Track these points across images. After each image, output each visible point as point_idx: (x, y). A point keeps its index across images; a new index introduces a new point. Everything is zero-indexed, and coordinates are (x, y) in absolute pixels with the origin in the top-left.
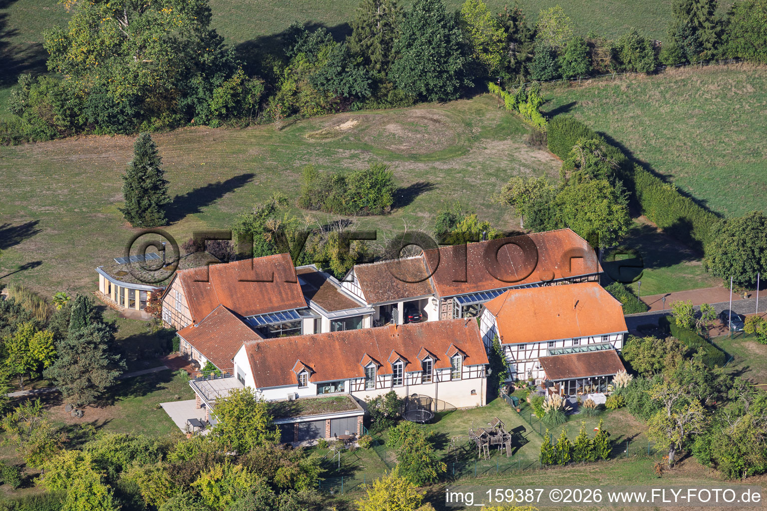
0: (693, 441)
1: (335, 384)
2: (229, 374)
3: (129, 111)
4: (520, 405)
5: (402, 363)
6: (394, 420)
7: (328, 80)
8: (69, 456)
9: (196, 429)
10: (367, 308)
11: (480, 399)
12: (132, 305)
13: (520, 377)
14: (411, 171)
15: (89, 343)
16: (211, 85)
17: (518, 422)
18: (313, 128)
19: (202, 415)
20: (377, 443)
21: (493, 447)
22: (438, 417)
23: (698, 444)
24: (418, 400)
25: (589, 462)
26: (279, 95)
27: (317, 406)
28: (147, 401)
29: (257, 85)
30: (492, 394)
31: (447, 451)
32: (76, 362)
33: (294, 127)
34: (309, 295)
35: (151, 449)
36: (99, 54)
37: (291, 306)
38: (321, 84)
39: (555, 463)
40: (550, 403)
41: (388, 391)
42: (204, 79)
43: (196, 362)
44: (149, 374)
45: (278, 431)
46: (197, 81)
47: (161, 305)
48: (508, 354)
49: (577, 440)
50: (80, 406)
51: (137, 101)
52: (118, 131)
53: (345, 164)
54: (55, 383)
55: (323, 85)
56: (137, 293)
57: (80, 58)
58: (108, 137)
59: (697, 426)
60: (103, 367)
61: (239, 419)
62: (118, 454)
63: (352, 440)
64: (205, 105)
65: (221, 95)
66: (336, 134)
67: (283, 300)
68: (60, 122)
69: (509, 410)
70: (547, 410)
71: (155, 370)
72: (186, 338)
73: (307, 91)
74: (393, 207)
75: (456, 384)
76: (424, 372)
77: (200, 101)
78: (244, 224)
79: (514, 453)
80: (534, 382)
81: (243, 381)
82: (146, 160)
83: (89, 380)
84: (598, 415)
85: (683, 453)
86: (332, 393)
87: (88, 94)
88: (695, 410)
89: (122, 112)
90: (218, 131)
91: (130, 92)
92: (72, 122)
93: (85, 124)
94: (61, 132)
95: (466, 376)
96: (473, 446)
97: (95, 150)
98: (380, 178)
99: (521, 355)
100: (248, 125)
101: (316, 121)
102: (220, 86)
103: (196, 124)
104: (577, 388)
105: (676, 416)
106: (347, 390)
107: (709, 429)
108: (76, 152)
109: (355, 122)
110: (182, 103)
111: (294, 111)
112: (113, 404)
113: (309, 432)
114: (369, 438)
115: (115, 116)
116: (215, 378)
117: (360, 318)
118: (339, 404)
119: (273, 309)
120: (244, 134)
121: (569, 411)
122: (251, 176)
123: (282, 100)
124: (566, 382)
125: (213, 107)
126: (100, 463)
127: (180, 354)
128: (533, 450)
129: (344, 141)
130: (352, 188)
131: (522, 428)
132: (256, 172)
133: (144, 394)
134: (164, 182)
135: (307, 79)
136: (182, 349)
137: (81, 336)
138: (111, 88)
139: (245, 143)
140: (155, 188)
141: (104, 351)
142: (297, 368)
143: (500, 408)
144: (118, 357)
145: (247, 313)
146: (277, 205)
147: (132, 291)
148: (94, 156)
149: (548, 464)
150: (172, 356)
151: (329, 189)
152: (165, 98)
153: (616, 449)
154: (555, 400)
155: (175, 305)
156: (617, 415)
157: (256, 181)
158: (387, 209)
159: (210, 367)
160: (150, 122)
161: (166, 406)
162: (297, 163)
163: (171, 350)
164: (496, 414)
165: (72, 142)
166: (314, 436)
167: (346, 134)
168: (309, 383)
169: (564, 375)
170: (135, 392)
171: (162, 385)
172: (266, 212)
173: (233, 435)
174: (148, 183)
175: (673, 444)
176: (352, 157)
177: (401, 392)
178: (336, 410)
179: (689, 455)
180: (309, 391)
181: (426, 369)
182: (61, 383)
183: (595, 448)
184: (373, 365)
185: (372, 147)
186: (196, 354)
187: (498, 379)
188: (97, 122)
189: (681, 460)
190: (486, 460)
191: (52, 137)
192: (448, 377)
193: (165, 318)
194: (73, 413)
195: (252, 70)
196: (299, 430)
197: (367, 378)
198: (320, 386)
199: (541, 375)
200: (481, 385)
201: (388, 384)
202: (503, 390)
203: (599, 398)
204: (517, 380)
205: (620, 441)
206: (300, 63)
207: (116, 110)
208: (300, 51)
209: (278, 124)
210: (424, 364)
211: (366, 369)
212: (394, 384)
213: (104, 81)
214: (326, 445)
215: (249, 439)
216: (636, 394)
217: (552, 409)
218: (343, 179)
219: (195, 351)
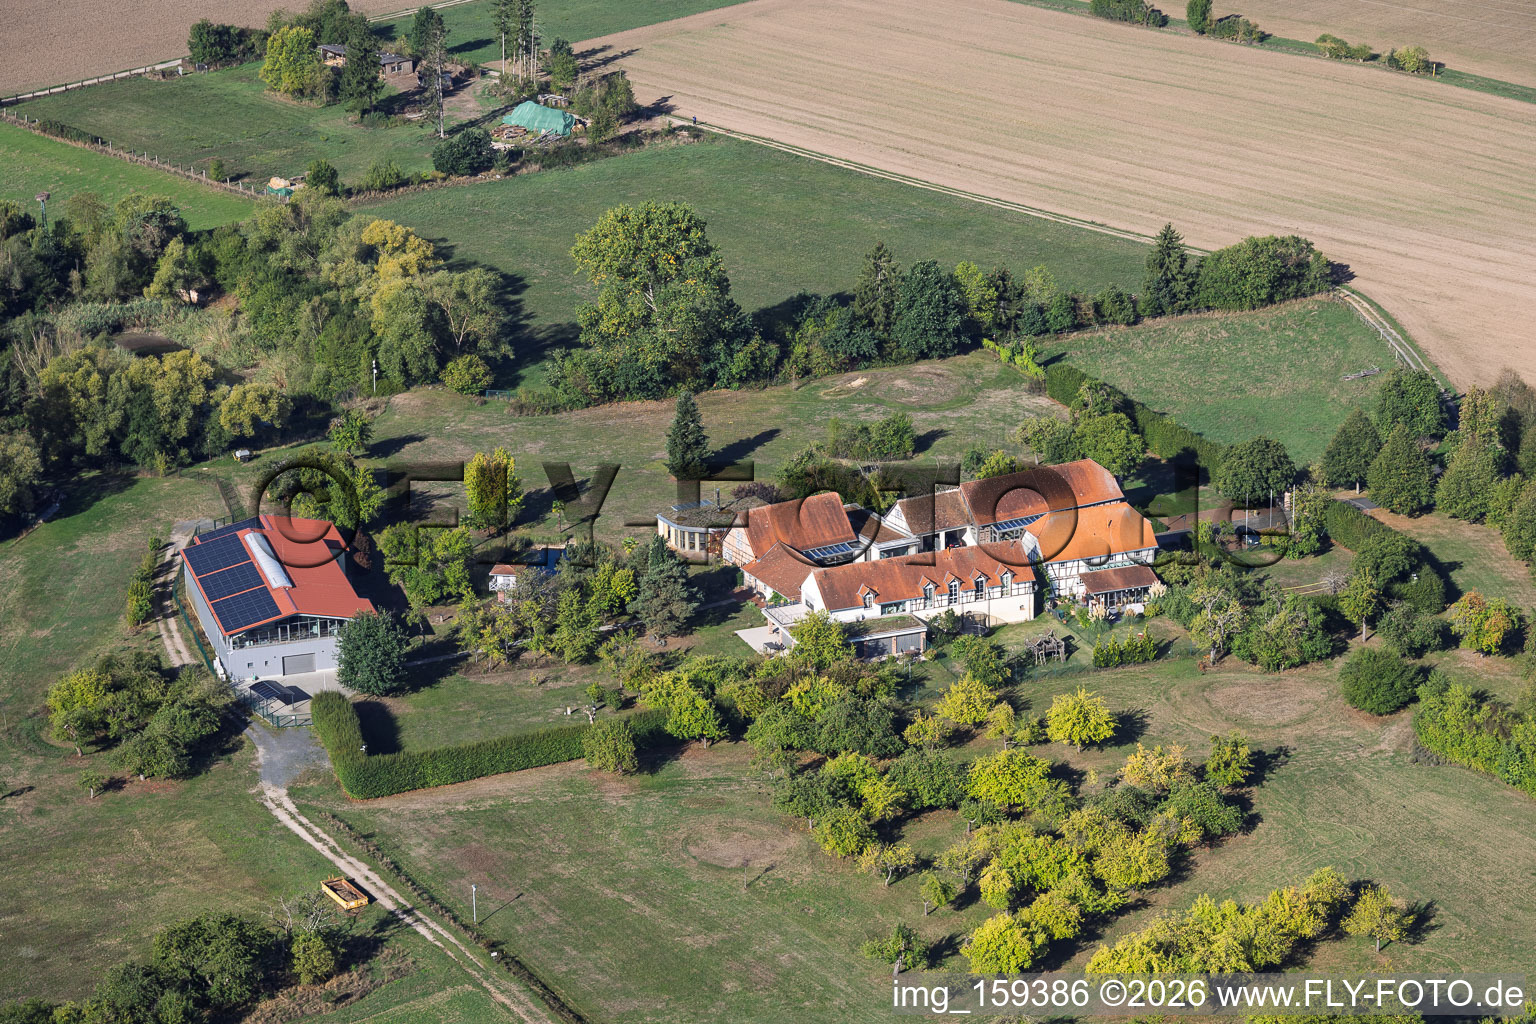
0: (1232, 639)
1: (897, 605)
2: (797, 601)
3: (657, 377)
4: (1065, 617)
5: (957, 583)
6: (952, 635)
7: (837, 342)
8: (667, 677)
9: (773, 651)
10: (913, 538)
11: (1028, 614)
12: (692, 546)
13: (1062, 593)
14: (925, 420)
15: (670, 577)
16: (731, 350)
17: (1067, 632)
18: (826, 387)
19: (776, 639)
20: (940, 656)
21: (1048, 655)
22: (991, 632)
23: (1237, 642)
24: (973, 617)
25: (1137, 663)
26: (793, 357)
27: (884, 626)
28: (723, 629)
29: (773, 349)
30: (1039, 609)
31: (1005, 659)
32: (658, 596)
33: (808, 387)
34: (857, 530)
35: (740, 667)
36: (629, 326)
37: (842, 540)
38: (831, 346)
39: (1107, 666)
40: (1095, 613)
41: (946, 609)
42: (726, 345)
43: (761, 594)
44: (720, 607)
45: (853, 647)
46: (719, 347)
47: (721, 545)
48: (1051, 572)
49: (1125, 644)
50: (662, 636)
51: (664, 367)
52: (647, 398)
53: (862, 417)
54: (639, 616)
55: (832, 346)
56: (697, 536)
57: (612, 331)
58: (638, 403)
59: (1236, 625)
60: (683, 599)
61: (817, 637)
62: (710, 674)
63: (918, 654)
64: (727, 369)
65: (740, 360)
66: (849, 391)
67: (834, 535)
68: (595, 390)
69: (1055, 622)
70: (1092, 620)
71: (724, 603)
72: (750, 572)
73: (818, 354)
74: (914, 452)
75: (1006, 600)
76: (977, 591)
77: (723, 366)
78: (786, 470)
79: (1067, 658)
80: (1074, 597)
81: (812, 607)
82: (689, 418)
83: (670, 612)
84: (1138, 622)
85: (1224, 651)
86: (895, 613)
87: (618, 363)
88: (1235, 609)
89: (651, 379)
90: (739, 393)
91: (660, 359)
92: (605, 390)
93: (616, 392)
94: (595, 400)
95: (1015, 592)
96: (1030, 654)
97: (627, 415)
98: (901, 426)
99: (1063, 573)
100: (765, 387)
101: (828, 380)
102: (741, 350)
103: (718, 388)
104: (1116, 600)
105: (1216, 617)
106: (908, 610)
107: (1246, 628)
108: (611, 418)
109: (865, 380)
110: (705, 368)
111: (806, 372)
112: (691, 633)
113: (877, 649)
114: (932, 652)
115: (644, 383)
116: (785, 605)
117: (906, 549)
118: (903, 622)
119: (827, 543)
120: (763, 395)
121: (1111, 621)
122: (777, 431)
123: (796, 362)
124: (1106, 594)
125: (734, 371)
126: (696, 682)
127: (744, 588)
128: (1086, 654)
129: (857, 396)
130: (875, 436)
131: (1070, 637)
132: (781, 427)
133: (718, 624)
134: (705, 437)
135: (817, 342)
136: (746, 583)
137: (662, 571)
138: (641, 356)
139: (766, 402)
140: (697, 443)
141: (683, 584)
142: (862, 591)
143: (1047, 621)
144: (695, 589)
145: (803, 548)
146: (814, 451)
147: (692, 534)
148: (629, 420)
149: (1100, 666)
150: (737, 590)
151: (855, 438)
152: (689, 364)
153: (1162, 651)
154: (1098, 610)
155: (736, 543)
156: (1156, 622)
157: (783, 436)
158: (910, 454)
159: (776, 597)
160: (676, 387)
161: (741, 633)
162: (818, 418)
163: (736, 585)
164: (1045, 626)
165: (605, 409)
166: (882, 652)
167: (858, 391)
168: (874, 604)
169: (1103, 588)
170: (711, 623)
171: (734, 615)
172: (806, 458)
173: (813, 653)
174: (691, 439)
175: (1215, 643)
176: (867, 410)
177: (958, 610)
178: (901, 627)
179: (1228, 652)
180: (874, 612)
181: (979, 588)
182: (645, 615)
183: (1142, 651)
184: (931, 586)
185: (884, 401)
186: (760, 586)
187: (1043, 595)
188: (627, 389)
189: (1222, 658)
190: (1042, 666)
191: (587, 405)
192: (999, 594)
193: (726, 556)
194: (657, 643)
195: (767, 336)
196: (869, 647)
197: (926, 598)
198: (883, 607)
199: (1081, 590)
200: (1028, 601)
201: (945, 603)
202: (1048, 605)
203: (1138, 608)
204: (1059, 596)
205: (1162, 644)
206: (809, 327)
207: (645, 377)
208: (808, 316)
209: (794, 384)
210: (977, 583)
211: (925, 590)
212: (950, 603)
213: (634, 350)
214: (894, 660)
215: (827, 655)
216: (1173, 602)
217: (1098, 618)
218: (866, 429)
219: (759, 583)
